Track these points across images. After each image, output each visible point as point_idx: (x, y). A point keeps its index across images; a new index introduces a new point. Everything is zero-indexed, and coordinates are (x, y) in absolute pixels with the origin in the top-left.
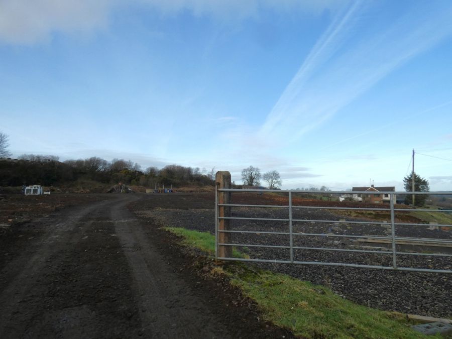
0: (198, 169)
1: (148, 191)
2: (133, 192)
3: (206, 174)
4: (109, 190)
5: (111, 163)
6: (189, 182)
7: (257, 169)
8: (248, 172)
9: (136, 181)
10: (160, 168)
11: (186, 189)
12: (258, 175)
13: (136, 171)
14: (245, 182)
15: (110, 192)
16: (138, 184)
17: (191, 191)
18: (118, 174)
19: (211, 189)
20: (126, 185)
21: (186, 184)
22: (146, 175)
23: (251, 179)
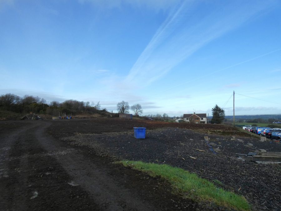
0: (88, 103)
1: (54, 118)
2: (42, 119)
3: (94, 106)
4: (22, 118)
5: (23, 98)
6: (82, 111)
7: (127, 103)
8: (121, 105)
9: (44, 111)
10: (61, 102)
11: (81, 116)
12: (128, 107)
13: (43, 104)
14: (119, 111)
15: (23, 119)
16: (45, 114)
17: (84, 118)
18: (29, 106)
19: (98, 116)
20: (36, 114)
21: (80, 113)
22: (51, 107)
23: (123, 109)
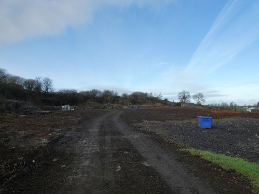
0: (151, 94)
1: (125, 107)
2: (116, 108)
3: (156, 96)
4: (103, 107)
5: (103, 92)
6: (147, 101)
7: (188, 92)
8: (182, 94)
9: (117, 101)
10: (129, 94)
11: (145, 105)
12: (189, 96)
13: (116, 96)
14: (180, 101)
15: (104, 108)
16: (118, 104)
17: (148, 107)
18: (107, 98)
19: (160, 105)
20: (112, 104)
21: (145, 103)
22: (122, 98)
23: (184, 98)
